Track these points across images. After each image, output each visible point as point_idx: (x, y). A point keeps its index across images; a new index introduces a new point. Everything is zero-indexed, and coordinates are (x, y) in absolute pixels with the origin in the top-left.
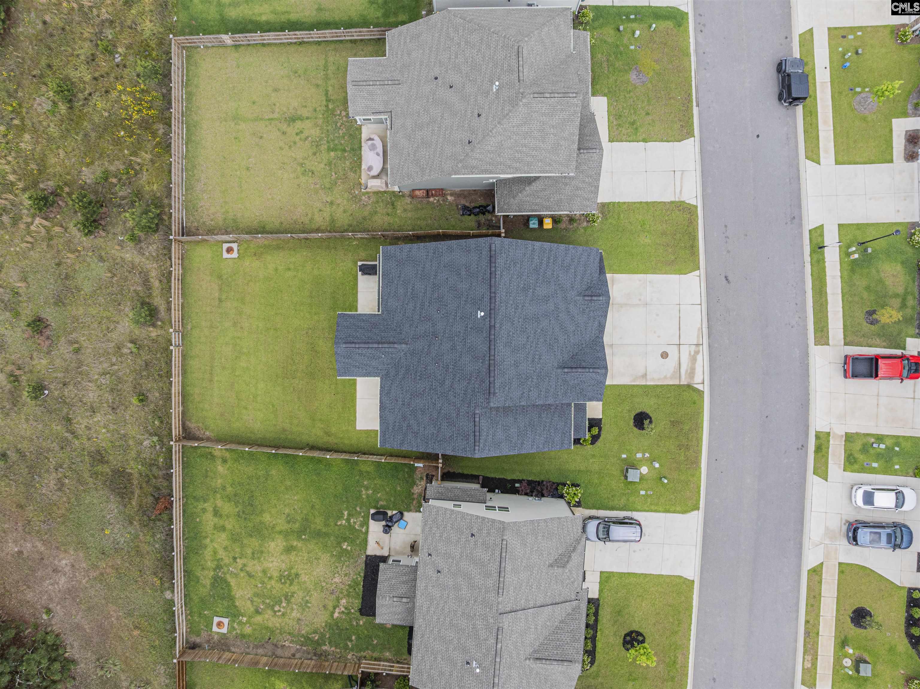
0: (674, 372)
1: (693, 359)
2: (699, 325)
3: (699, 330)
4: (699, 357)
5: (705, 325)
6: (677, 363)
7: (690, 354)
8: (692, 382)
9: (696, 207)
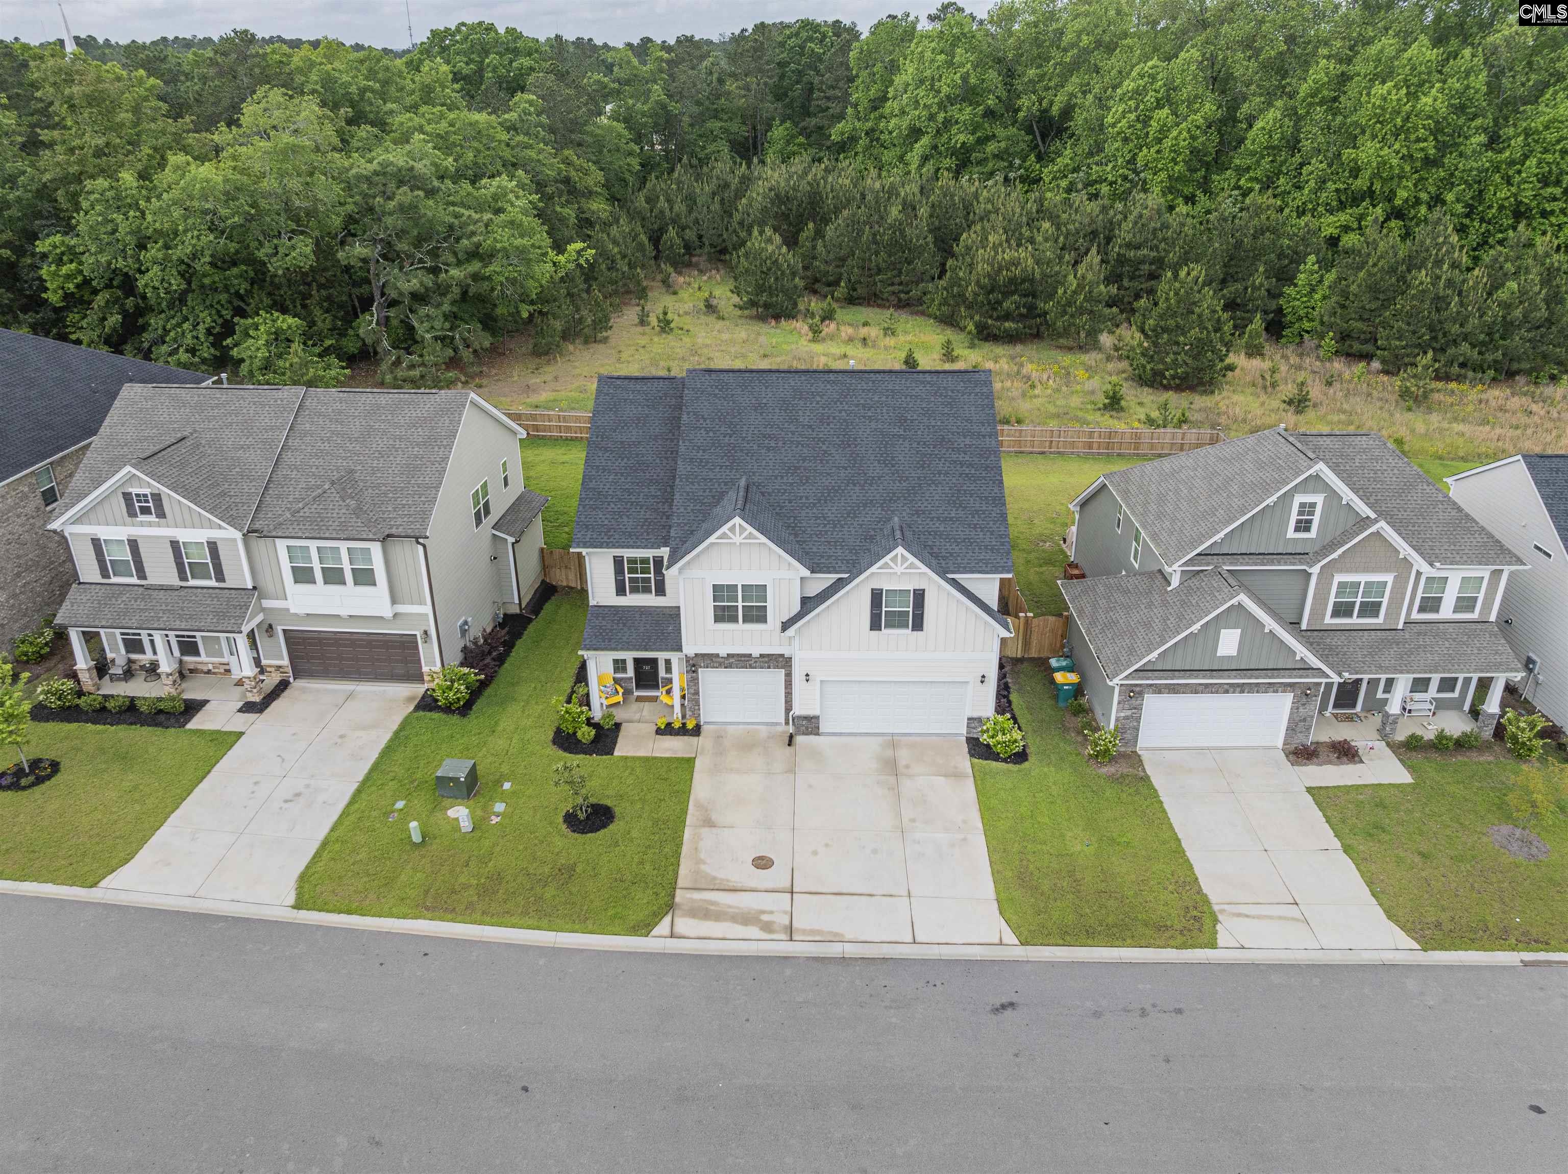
0: (714, 878)
1: (746, 918)
2: (849, 937)
3: (836, 934)
4: (753, 932)
5: (851, 950)
6: (739, 886)
7: (763, 912)
8: (677, 912)
9: (1213, 945)
